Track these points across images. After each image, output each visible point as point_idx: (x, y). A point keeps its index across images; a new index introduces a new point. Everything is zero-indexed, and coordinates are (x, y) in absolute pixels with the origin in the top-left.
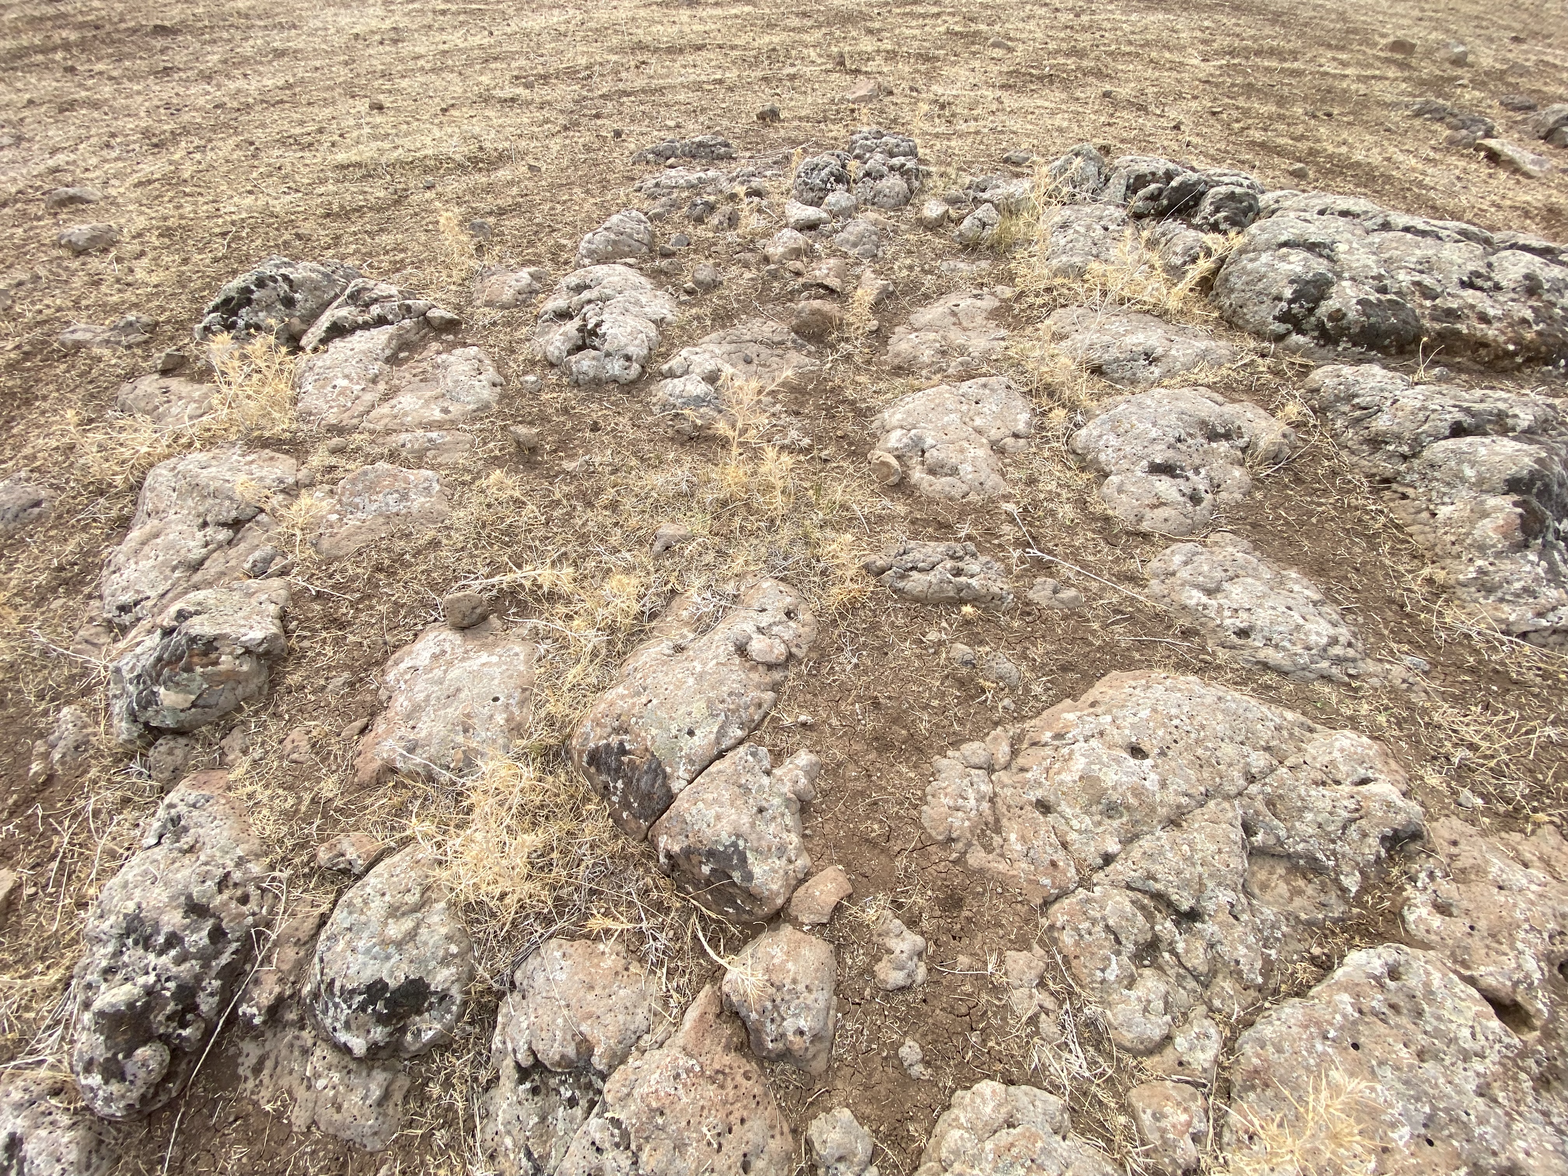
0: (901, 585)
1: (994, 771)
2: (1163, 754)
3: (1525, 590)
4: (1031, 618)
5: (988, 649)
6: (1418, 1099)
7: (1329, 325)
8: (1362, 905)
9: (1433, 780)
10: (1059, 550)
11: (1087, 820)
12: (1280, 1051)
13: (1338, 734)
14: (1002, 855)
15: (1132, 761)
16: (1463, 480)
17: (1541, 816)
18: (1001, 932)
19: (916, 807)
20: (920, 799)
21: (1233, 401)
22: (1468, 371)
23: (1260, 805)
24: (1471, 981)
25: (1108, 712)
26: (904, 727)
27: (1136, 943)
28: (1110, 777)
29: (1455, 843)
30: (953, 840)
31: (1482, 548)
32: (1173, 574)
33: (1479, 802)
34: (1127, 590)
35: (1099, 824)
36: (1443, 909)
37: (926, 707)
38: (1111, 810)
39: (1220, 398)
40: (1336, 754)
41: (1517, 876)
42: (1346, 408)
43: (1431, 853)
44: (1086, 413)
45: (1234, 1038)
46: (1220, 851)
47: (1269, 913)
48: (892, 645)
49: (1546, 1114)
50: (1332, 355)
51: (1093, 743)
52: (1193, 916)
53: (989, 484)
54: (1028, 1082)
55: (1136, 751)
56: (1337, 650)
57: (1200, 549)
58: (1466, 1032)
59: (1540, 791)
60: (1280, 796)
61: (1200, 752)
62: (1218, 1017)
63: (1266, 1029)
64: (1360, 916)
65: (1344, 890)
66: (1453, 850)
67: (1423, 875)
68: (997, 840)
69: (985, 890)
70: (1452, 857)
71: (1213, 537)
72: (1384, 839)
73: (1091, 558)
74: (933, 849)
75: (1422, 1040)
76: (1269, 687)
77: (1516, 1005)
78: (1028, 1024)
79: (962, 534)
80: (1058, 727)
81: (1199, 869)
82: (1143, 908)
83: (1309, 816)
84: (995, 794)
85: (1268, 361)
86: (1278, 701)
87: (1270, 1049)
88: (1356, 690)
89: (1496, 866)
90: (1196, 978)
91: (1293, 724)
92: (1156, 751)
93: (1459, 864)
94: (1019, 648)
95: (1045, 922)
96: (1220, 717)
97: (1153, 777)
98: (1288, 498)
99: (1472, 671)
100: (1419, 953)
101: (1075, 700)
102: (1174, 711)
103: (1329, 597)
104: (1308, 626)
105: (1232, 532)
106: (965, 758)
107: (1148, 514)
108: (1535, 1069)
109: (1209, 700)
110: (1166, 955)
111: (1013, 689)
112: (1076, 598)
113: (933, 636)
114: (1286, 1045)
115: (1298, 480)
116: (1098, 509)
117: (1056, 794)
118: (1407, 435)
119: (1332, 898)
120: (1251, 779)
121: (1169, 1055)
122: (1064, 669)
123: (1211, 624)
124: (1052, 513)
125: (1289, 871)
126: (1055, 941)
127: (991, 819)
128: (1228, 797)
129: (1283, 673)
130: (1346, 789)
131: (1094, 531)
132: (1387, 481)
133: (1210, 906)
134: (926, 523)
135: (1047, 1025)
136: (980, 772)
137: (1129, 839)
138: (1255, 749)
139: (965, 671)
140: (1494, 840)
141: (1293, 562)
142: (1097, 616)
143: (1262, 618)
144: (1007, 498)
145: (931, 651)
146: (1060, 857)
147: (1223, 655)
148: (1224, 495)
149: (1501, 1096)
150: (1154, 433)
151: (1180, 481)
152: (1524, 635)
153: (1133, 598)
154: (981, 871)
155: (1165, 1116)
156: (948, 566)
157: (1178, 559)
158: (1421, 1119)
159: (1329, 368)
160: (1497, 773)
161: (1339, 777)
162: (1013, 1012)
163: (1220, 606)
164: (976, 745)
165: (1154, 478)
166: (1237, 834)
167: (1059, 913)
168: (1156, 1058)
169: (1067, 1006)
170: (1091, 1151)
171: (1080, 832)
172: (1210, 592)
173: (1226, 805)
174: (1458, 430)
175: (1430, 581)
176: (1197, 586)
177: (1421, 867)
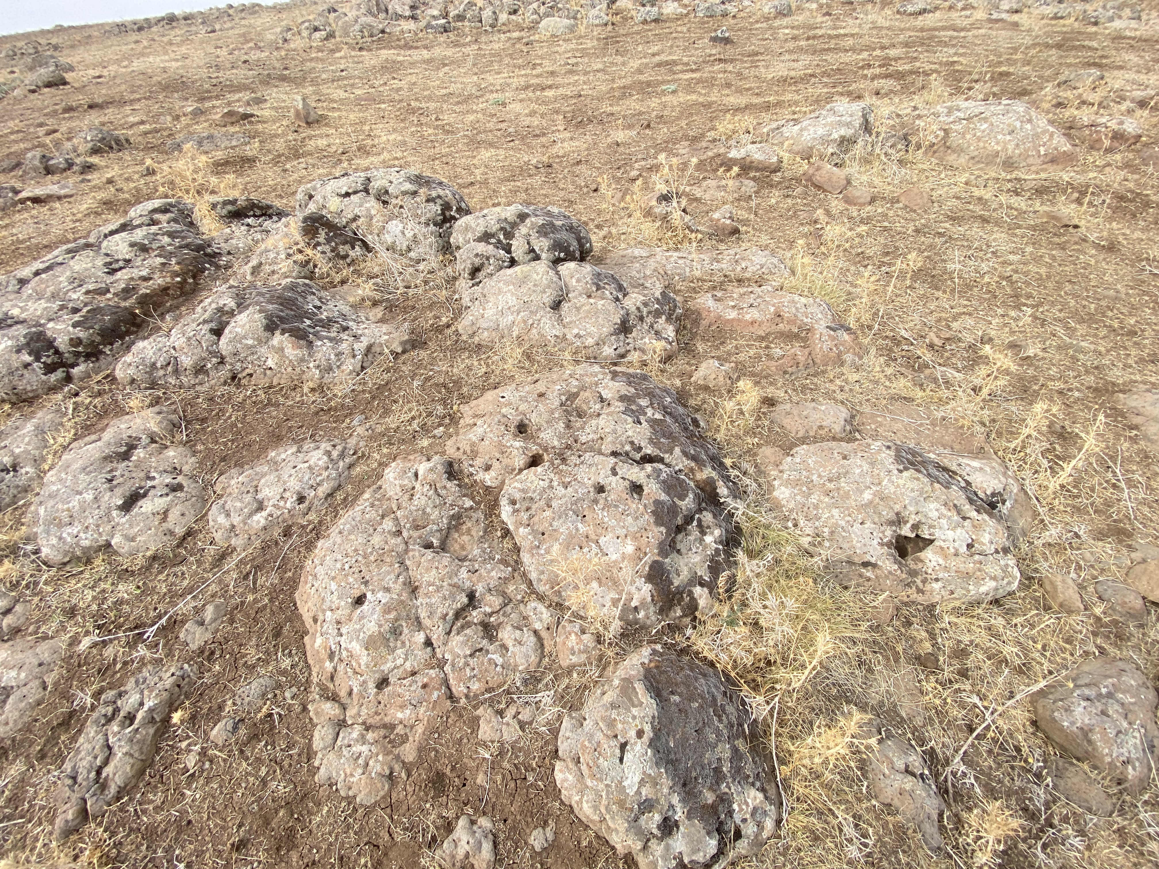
0: (113, 790)
1: (344, 721)
2: (366, 583)
3: (336, 355)
4: (217, 655)
5: (230, 703)
6: (567, 515)
7: (80, 349)
8: (478, 503)
9: (425, 443)
10: (161, 608)
11: (399, 652)
12: (543, 573)
13: (386, 477)
14: (412, 727)
15: (365, 607)
16: (253, 347)
17: (455, 407)
18: (465, 741)
19: (355, 810)
20: (349, 804)
21: (103, 430)
22: (182, 304)
23: (416, 534)
24: (521, 471)
25: (324, 611)
26: (277, 813)
27: (483, 638)
28: (371, 627)
29: (458, 449)
30: (391, 773)
31: (302, 360)
32: (233, 526)
33: (441, 429)
34: (231, 563)
35: (403, 643)
36: (488, 468)
37: (264, 782)
38: (396, 632)
39: (93, 437)
40: (397, 482)
41: (479, 431)
42: (161, 372)
43: (460, 461)
44: (28, 540)
45: (537, 594)
46: (437, 568)
47: (476, 552)
48: (183, 812)
50: (110, 359)
51: (344, 630)
52: (471, 596)
53: (46, 657)
54: (556, 738)
55: (360, 601)
56: (335, 454)
57: (221, 502)
58: (541, 482)
59: (444, 402)
60: (414, 521)
61: (372, 558)
62: (526, 599)
63: (533, 576)
64: (485, 506)
65: (471, 508)
66: (461, 451)
67: (471, 469)
68: (400, 730)
69: (435, 749)
70: (465, 453)
71: (218, 488)
72: (449, 479)
73: (186, 583)
74: (394, 795)
75: (542, 503)
76: (345, 499)
77: (533, 456)
78: (523, 731)
79: (89, 701)
80: (324, 654)
81: (445, 584)
82: (463, 627)
83: (428, 510)
84: (364, 723)
85: (82, 394)
86: (356, 498)
87: (542, 577)
88: (363, 455)
89: (473, 436)
90: (506, 605)
91: (372, 496)
92: (363, 587)
93: (469, 452)
94: (242, 671)
95: (463, 701)
96: (353, 537)
97: (380, 595)
98: (213, 432)
99: (374, 398)
100: (505, 487)
101: (307, 633)
102: (339, 565)
103: (299, 442)
104: (312, 462)
105: (220, 475)
106: (325, 748)
107: (169, 524)
108: (558, 461)
109: (339, 540)
110: (492, 619)
111: (279, 686)
112: (217, 607)
113: (191, 761)
114: (541, 568)
115: (204, 420)
116: (140, 561)
117: (375, 672)
118: (204, 355)
119: (475, 515)
120: (399, 533)
121: (544, 634)
122: (277, 634)
123: (287, 516)
124: (120, 602)
125: (457, 531)
126: (476, 696)
127: (382, 732)
128: (406, 551)
129: (339, 487)
130: (418, 486)
131: (160, 572)
132: (233, 378)
133: (468, 584)
134: (53, 740)
135: (525, 715)
136: (341, 735)
137: (419, 624)
138: (381, 524)
139: (243, 731)
140: (461, 431)
141: (264, 450)
142: (242, 595)
143: (294, 485)
144: (75, 641)
145: (207, 765)
146: (421, 680)
147: (312, 516)
148: (186, 468)
149: (568, 480)
150: (89, 496)
151: (152, 493)
152: (363, 368)
153: (241, 561)
154: (420, 750)
155: (572, 648)
156: (116, 729)
157: (222, 519)
158: (575, 517)
159: (119, 366)
160: (430, 414)
161: (410, 486)
162: (516, 742)
163: (274, 506)
164: (316, 734)
165: (135, 510)
166: (429, 554)
167: (459, 689)
168: (545, 643)
169: (515, 696)
170: (590, 702)
171: (406, 659)
172: (260, 507)
173: (411, 554)
174: (218, 332)
175: (313, 390)
176: (251, 515)
177: (467, 469)
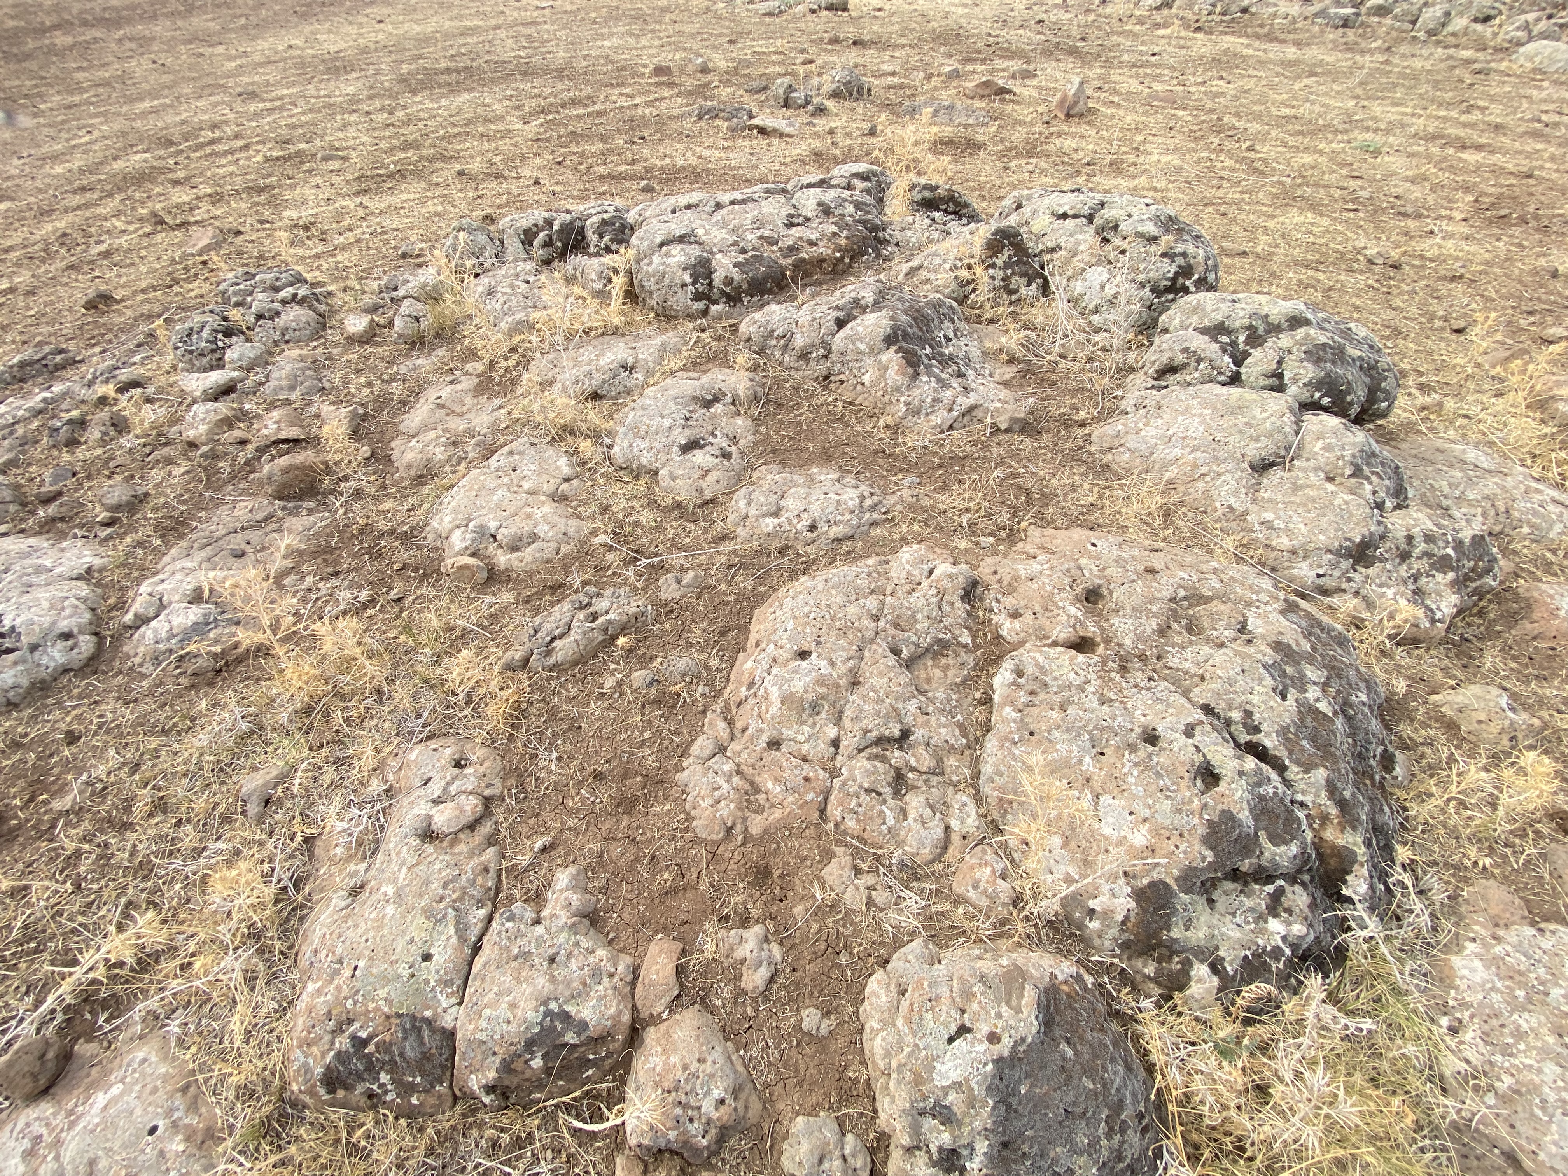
0: (552, 660)
1: (725, 749)
2: (819, 643)
3: (934, 400)
4: (675, 614)
5: (659, 660)
6: (1079, 735)
7: (728, 290)
8: (977, 647)
9: (963, 544)
10: (661, 548)
11: (806, 728)
12: (1001, 775)
13: (900, 554)
14: (773, 806)
15: (804, 664)
16: (862, 353)
17: (1024, 524)
18: (808, 863)
19: (687, 830)
20: (686, 820)
21: (705, 372)
22: (825, 282)
23: (891, 631)
24: (1055, 644)
25: (769, 641)
26: (636, 775)
27: (889, 784)
28: (798, 686)
29: (995, 573)
30: (731, 828)
31: (898, 390)
32: (747, 516)
33: (991, 539)
34: (727, 547)
35: (814, 724)
36: (1015, 615)
37: (642, 745)
38: (815, 709)
39: (695, 375)
40: (907, 567)
41: (1034, 567)
42: (774, 342)
43: (988, 588)
44: (610, 433)
45: (978, 792)
46: (890, 679)
47: (940, 695)
48: (581, 716)
49: (1136, 686)
50: (743, 310)
51: (774, 671)
52: (905, 734)
53: (571, 531)
54: (896, 949)
55: (803, 655)
56: (868, 502)
57: (751, 488)
58: (1072, 675)
59: (1014, 511)
60: (898, 617)
61: (838, 624)
62: (961, 787)
63: (987, 769)
64: (983, 654)
65: (965, 646)
66: (998, 577)
67: (994, 604)
68: (761, 797)
69: (778, 843)
70: (1000, 581)
71: (755, 475)
72: (962, 598)
73: (687, 540)
74: (722, 848)
75: (1057, 699)
76: (849, 553)
77: (1083, 639)
78: (868, 909)
79: (577, 584)
80: (746, 679)
81: (888, 701)
82: (877, 757)
83: (919, 616)
84: (738, 765)
85: (708, 333)
86: (860, 558)
87: (997, 778)
88: (893, 520)
89: (1022, 569)
90: (934, 773)
91: (875, 566)
92: (813, 644)
93: (1005, 583)
94: (682, 642)
95: (830, 826)
96: (834, 592)
97: (823, 663)
98: (781, 421)
99: (940, 466)
100: (1022, 650)
101: (745, 650)
102: (806, 610)
103: (844, 472)
104: (843, 498)
105: (764, 464)
106: (698, 757)
107: (704, 484)
108: (1115, 666)
109: (820, 586)
110: (910, 775)
111: (699, 677)
112: (696, 576)
113: (609, 683)
114: (1002, 768)
115: (779, 406)
116: (668, 501)
117: (775, 729)
118: (817, 341)
119: (964, 656)
120: (876, 618)
121: (955, 838)
122: (723, 634)
123: (792, 535)
124: (637, 524)
125: (933, 659)
126: (845, 833)
127: (747, 787)
128: (872, 641)
129: (850, 538)
130: (925, 584)
131: (676, 519)
132: (826, 377)
133: (910, 720)
134: (540, 595)
135: (880, 897)
136: (716, 758)
137: (838, 721)
138: (866, 598)
139: (654, 691)
140: (1012, 555)
141: (810, 462)
142: (718, 580)
143: (815, 510)
144: (594, 533)
145: (616, 695)
146: (807, 770)
147: (811, 550)
148: (742, 442)
149: (1112, 695)
150: (667, 423)
151: (708, 448)
152: (951, 428)
153: (734, 551)
154: (766, 832)
155: (978, 882)
156: (582, 617)
157: (742, 504)
158: (1088, 744)
159: (747, 320)
160: (989, 516)
161: (918, 579)
162: (854, 912)
163: (788, 519)
164: (700, 740)
165: (689, 456)
166: (892, 660)
167: (834, 811)
168: (951, 849)
169: (882, 870)
170: (959, 952)
171: (807, 741)
172: (776, 514)
173: (874, 647)
174: (840, 323)
175: (887, 427)
176: (766, 515)
177: (989, 599)
